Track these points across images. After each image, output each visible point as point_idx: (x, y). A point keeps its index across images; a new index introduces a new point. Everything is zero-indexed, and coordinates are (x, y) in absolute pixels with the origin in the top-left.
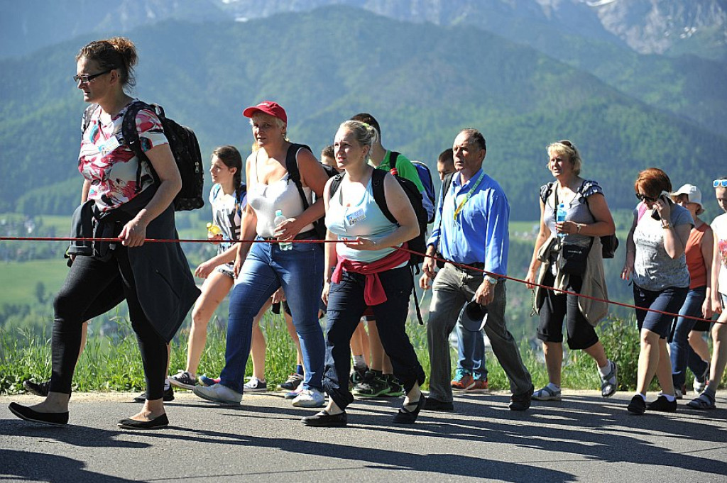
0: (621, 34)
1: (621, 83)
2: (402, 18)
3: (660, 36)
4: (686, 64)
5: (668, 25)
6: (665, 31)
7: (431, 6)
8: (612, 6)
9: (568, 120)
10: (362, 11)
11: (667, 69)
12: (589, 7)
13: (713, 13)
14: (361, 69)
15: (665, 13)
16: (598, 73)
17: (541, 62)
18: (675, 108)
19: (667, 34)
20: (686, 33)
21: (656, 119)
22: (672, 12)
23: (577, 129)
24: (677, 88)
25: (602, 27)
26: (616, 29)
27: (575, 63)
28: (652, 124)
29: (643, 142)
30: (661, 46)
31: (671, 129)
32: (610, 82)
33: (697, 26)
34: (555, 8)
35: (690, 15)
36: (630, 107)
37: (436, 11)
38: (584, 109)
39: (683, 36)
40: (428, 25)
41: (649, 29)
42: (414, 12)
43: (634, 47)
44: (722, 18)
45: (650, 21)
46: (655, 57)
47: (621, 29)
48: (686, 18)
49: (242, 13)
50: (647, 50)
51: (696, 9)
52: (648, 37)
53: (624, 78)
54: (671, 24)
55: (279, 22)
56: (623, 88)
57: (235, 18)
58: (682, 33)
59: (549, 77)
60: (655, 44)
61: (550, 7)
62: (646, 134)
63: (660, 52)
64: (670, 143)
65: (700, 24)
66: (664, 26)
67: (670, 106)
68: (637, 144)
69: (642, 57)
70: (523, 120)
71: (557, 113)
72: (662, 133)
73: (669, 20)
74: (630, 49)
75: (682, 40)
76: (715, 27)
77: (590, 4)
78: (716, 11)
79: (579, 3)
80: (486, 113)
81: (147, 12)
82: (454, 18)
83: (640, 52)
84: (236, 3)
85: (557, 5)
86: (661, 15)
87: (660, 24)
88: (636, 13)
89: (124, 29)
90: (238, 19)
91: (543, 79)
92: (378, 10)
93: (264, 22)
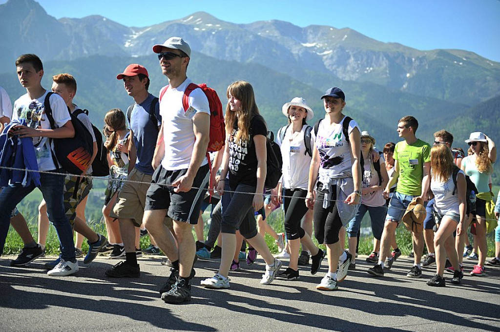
0: (333, 70)
2: (220, 58)
3: (354, 72)
4: (367, 87)
5: (358, 66)
6: (357, 69)
7: (236, 52)
8: (330, 55)
10: (199, 53)
11: (357, 89)
12: (318, 55)
13: (381, 60)
15: (356, 60)
16: (322, 89)
17: (293, 83)
18: (361, 109)
19: (358, 71)
20: (367, 70)
22: (360, 59)
24: (362, 99)
25: (324, 66)
26: (332, 68)
27: (310, 84)
30: (354, 77)
31: (359, 120)
33: (373, 67)
34: (301, 56)
35: (369, 61)
37: (238, 55)
39: (366, 72)
40: (235, 61)
41: (348, 68)
42: (227, 55)
43: (340, 77)
44: (386, 63)
45: (349, 64)
46: (351, 82)
47: (334, 67)
48: (368, 63)
49: (135, 53)
50: (347, 79)
51: (373, 58)
52: (348, 72)
54: (360, 66)
57: (131, 55)
58: (365, 70)
60: (351, 76)
61: (298, 55)
63: (354, 80)
65: (375, 66)
66: (356, 66)
67: (358, 108)
69: (345, 82)
73: (359, 64)
74: (338, 78)
75: (365, 74)
76: (382, 68)
77: (318, 54)
78: (383, 59)
79: (313, 53)
80: (264, 109)
81: (83, 51)
82: (248, 59)
83: (344, 79)
84: (131, 47)
85: (302, 54)
86: (355, 61)
87: (354, 65)
88: (342, 59)
89: (71, 59)
90: (133, 56)
91: (294, 92)
92: (208, 53)
93: (147, 58)
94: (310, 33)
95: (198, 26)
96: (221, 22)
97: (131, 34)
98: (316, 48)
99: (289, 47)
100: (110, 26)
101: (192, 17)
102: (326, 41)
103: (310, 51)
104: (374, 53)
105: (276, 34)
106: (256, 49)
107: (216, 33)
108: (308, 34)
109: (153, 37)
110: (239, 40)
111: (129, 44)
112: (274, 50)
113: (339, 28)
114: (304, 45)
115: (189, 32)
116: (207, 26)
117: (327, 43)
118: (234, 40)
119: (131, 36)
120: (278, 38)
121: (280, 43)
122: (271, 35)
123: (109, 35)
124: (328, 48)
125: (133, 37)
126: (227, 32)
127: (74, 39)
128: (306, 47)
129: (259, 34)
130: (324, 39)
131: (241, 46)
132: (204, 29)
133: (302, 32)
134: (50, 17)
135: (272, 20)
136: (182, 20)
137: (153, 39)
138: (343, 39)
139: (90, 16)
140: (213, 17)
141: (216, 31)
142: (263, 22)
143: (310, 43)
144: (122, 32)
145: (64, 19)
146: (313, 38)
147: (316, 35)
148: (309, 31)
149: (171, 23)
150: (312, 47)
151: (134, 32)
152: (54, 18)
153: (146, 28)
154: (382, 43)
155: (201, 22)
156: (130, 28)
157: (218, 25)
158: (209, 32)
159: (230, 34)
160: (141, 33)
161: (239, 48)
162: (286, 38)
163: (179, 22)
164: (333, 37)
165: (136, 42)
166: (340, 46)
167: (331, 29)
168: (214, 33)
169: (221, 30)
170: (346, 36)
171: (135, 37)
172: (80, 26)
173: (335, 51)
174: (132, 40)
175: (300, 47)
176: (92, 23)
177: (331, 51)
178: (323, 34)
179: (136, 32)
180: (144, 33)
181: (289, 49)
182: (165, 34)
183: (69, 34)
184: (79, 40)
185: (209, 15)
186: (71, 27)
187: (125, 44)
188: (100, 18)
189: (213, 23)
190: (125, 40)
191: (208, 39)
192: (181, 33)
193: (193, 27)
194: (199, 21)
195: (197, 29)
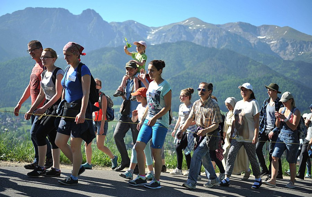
0: (277, 53)
1: (277, 69)
2: (204, 46)
3: (290, 55)
4: (300, 64)
5: (294, 51)
6: (293, 53)
7: (214, 42)
8: (275, 44)
9: (259, 81)
10: (192, 43)
11: (293, 66)
12: (267, 44)
13: (310, 47)
14: (191, 62)
15: (293, 47)
16: (269, 66)
17: (250, 61)
18: (295, 78)
19: (293, 54)
20: (300, 54)
21: (289, 82)
22: (295, 45)
23: (262, 84)
24: (296, 72)
25: (271, 50)
27: (262, 62)
28: (288, 84)
29: (284, 89)
30: (291, 58)
31: (294, 85)
32: (273, 69)
33: (304, 51)
34: (256, 44)
36: (280, 78)
37: (216, 44)
38: (264, 77)
39: (299, 55)
40: (213, 48)
41: (287, 52)
42: (208, 44)
43: (282, 57)
45: (288, 49)
46: (289, 61)
48: (300, 49)
49: (153, 42)
50: (286, 59)
51: (304, 46)
53: (278, 68)
54: (295, 50)
55: (165, 46)
56: (278, 71)
57: (150, 44)
58: (299, 54)
59: (253, 67)
60: (289, 57)
61: (254, 43)
62: (285, 87)
63: (291, 60)
64: (293, 90)
65: (305, 51)
67: (293, 78)
68: (282, 90)
69: (285, 61)
70: (244, 80)
71: (255, 79)
72: (291, 86)
73: (294, 49)
77: (267, 43)
79: (264, 42)
80: (231, 77)
81: (123, 41)
82: (222, 46)
83: (284, 59)
84: (151, 39)
85: (256, 43)
86: (291, 47)
87: (291, 51)
88: (283, 46)
89: (116, 46)
90: (151, 44)
91: (251, 67)
92: (197, 43)
93: (160, 45)
94: (262, 29)
95: (191, 26)
96: (205, 24)
97: (151, 31)
98: (266, 40)
99: (248, 39)
100: (139, 27)
101: (188, 21)
102: (273, 35)
103: (262, 41)
104: (305, 42)
105: (240, 30)
106: (227, 40)
108: (261, 30)
109: (164, 33)
110: (216, 35)
111: (149, 37)
112: (239, 41)
113: (281, 27)
114: (259, 37)
115: (186, 30)
116: (197, 26)
117: (273, 36)
118: (213, 34)
119: (151, 32)
120: (241, 33)
121: (242, 36)
122: (237, 31)
123: (138, 32)
124: (274, 39)
125: (152, 33)
126: (209, 30)
127: (117, 34)
128: (259, 39)
129: (229, 31)
130: (271, 34)
131: (217, 38)
132: (195, 28)
133: (257, 29)
134: (105, 21)
135: (238, 22)
136: (181, 23)
137: (164, 34)
138: (284, 34)
139: (127, 21)
140: (201, 20)
141: (202, 29)
142: (232, 23)
143: (262, 36)
144: (145, 30)
145: (112, 23)
146: (264, 33)
147: (267, 31)
148: (261, 29)
149: (175, 25)
150: (263, 38)
151: (153, 30)
152: (107, 22)
153: (160, 27)
154: (310, 36)
155: (193, 24)
156: (150, 28)
157: (204, 26)
158: (198, 30)
159: (211, 31)
160: (157, 30)
161: (216, 39)
162: (246, 33)
163: (179, 24)
164: (278, 32)
165: (154, 36)
166: (282, 38)
167: (276, 27)
168: (201, 30)
169: (205, 29)
170: (286, 32)
171: (153, 33)
172: (122, 27)
173: (279, 41)
174: (151, 35)
175: (256, 39)
176: (128, 25)
177: (276, 41)
178: (271, 31)
179: (154, 30)
180: (159, 31)
181: (248, 40)
182: (171, 31)
183: (115, 31)
184: (121, 35)
185: (198, 19)
186: (116, 27)
187: (147, 37)
188: (133, 22)
189: (201, 24)
190: (147, 35)
191: (197, 34)
192: (181, 31)
193: (188, 27)
194: (192, 23)
195: (191, 28)
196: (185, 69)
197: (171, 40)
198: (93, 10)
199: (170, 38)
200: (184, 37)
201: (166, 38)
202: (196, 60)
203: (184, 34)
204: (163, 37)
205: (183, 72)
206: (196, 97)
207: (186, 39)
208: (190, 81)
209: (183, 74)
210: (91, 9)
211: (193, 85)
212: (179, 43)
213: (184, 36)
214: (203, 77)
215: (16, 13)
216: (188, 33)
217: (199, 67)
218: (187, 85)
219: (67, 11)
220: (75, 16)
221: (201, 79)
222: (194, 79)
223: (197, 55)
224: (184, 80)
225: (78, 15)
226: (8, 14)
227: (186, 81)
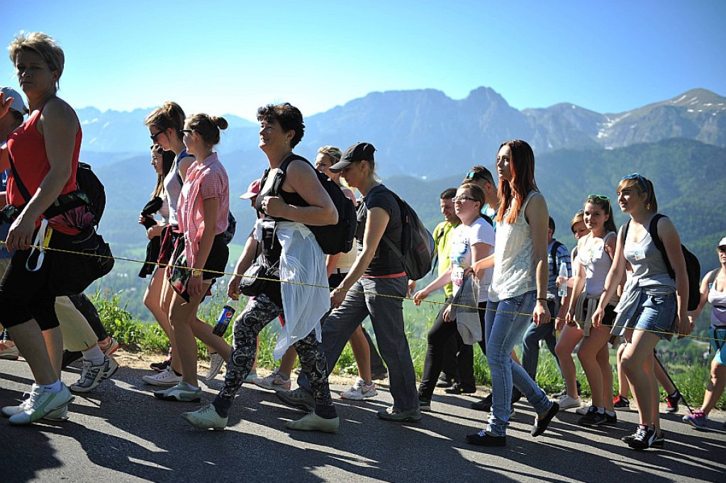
2: (723, 146)
10: (695, 142)
14: (692, 180)
49: (610, 144)
55: (635, 150)
57: (604, 147)
81: (547, 145)
84: (606, 138)
90: (607, 148)
92: (706, 141)
93: (625, 149)
95: (692, 107)
97: (607, 122)
100: (580, 115)
101: (684, 97)
107: (718, 114)
109: (634, 123)
111: (603, 134)
115: (681, 115)
116: (706, 106)
119: (604, 124)
123: (578, 125)
125: (607, 126)
127: (537, 132)
132: (700, 111)
134: (513, 108)
136: (671, 102)
137: (633, 127)
139: (555, 105)
140: (713, 93)
141: (718, 112)
144: (594, 120)
145: (527, 110)
149: (655, 106)
151: (609, 120)
152: (516, 110)
153: (625, 113)
155: (697, 102)
156: (604, 115)
157: (720, 104)
158: (708, 114)
160: (618, 120)
163: (666, 104)
165: (610, 132)
168: (714, 114)
169: (724, 110)
171: (610, 125)
172: (546, 116)
174: (607, 129)
176: (559, 113)
179: (611, 119)
180: (622, 120)
182: (649, 119)
183: (532, 126)
184: (544, 132)
185: (707, 91)
186: (534, 118)
187: (597, 134)
188: (569, 106)
189: (714, 102)
190: (598, 129)
191: (706, 122)
192: (670, 117)
193: (686, 109)
194: (695, 101)
195: (691, 111)
196: (679, 195)
197: (648, 137)
198: (490, 90)
199: (647, 134)
200: (677, 131)
201: (637, 133)
202: (704, 177)
203: (677, 124)
204: (632, 132)
205: (676, 201)
206: (705, 253)
207: (680, 135)
208: (691, 220)
209: (674, 207)
210: (486, 86)
211: (697, 229)
212: (666, 143)
213: (676, 128)
214: (720, 211)
215: (351, 104)
216: (685, 122)
217: (711, 190)
218: (684, 227)
219: (441, 94)
220: (456, 102)
221: (717, 215)
222: (698, 216)
223: (705, 167)
224: (678, 218)
225: (463, 100)
226: (338, 108)
227: (681, 221)
